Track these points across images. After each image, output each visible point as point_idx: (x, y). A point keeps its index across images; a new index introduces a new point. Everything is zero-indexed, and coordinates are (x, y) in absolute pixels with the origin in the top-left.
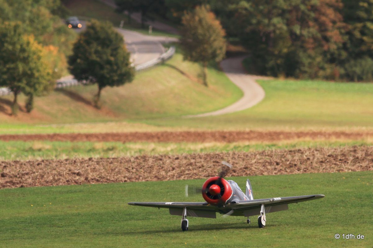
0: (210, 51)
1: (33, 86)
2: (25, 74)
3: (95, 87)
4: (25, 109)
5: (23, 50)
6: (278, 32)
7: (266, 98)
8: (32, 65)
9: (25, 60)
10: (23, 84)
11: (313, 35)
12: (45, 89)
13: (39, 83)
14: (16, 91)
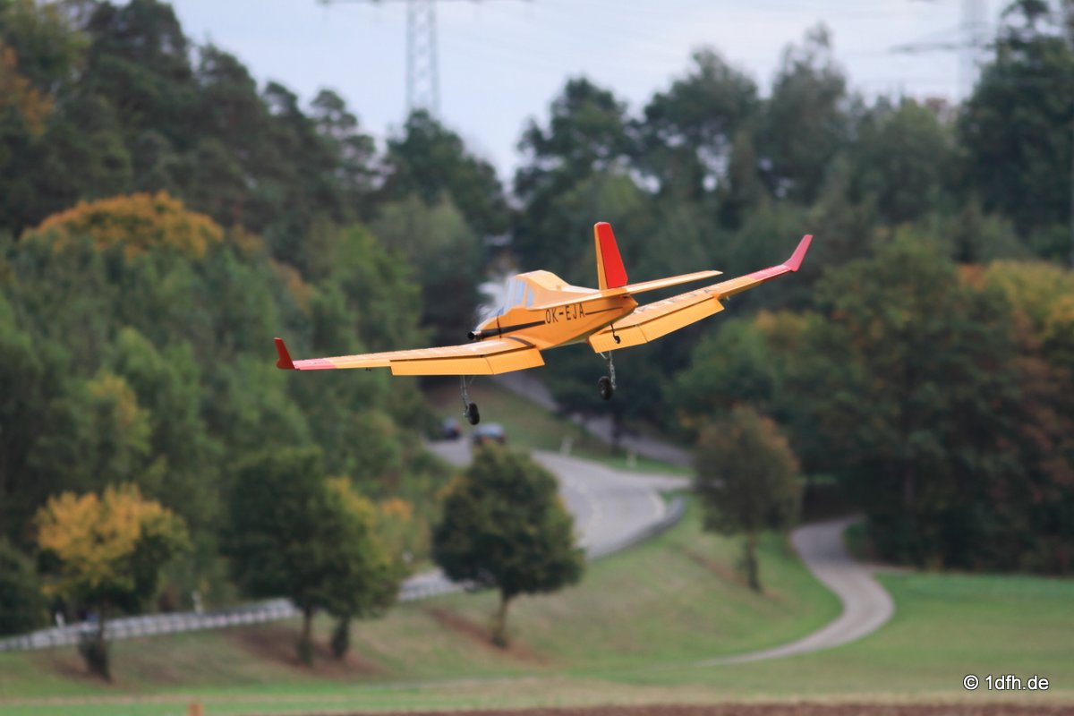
1: (348, 598)
2: (328, 569)
3: (493, 597)
4: (330, 650)
7: (898, 616)
8: (345, 548)
9: (331, 536)
10: (324, 592)
11: (1007, 471)
12: (378, 601)
13: (362, 589)
14: (308, 606)
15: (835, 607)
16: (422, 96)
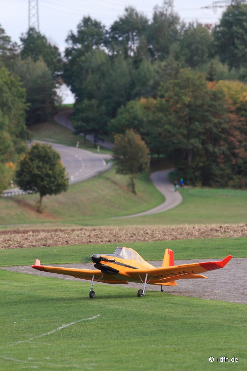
0: (137, 165)
3: (38, 195)
6: (196, 150)
11: (223, 152)
15: (163, 199)
16: (34, 23)
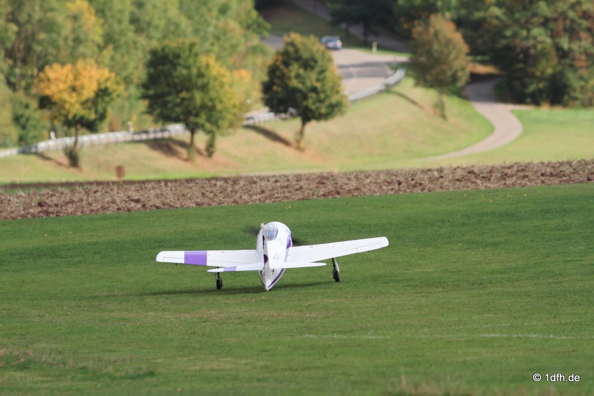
0: (449, 73)
1: (215, 123)
2: (203, 107)
4: (205, 153)
5: (201, 75)
6: (539, 47)
7: (525, 134)
8: (213, 94)
9: (204, 88)
10: (202, 119)
11: (585, 50)
12: (231, 125)
13: (223, 118)
14: (193, 129)
